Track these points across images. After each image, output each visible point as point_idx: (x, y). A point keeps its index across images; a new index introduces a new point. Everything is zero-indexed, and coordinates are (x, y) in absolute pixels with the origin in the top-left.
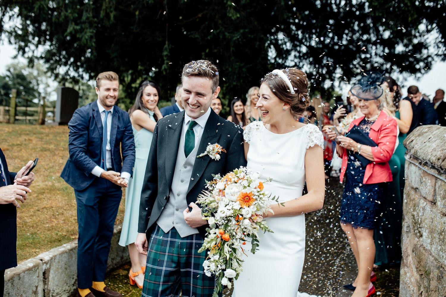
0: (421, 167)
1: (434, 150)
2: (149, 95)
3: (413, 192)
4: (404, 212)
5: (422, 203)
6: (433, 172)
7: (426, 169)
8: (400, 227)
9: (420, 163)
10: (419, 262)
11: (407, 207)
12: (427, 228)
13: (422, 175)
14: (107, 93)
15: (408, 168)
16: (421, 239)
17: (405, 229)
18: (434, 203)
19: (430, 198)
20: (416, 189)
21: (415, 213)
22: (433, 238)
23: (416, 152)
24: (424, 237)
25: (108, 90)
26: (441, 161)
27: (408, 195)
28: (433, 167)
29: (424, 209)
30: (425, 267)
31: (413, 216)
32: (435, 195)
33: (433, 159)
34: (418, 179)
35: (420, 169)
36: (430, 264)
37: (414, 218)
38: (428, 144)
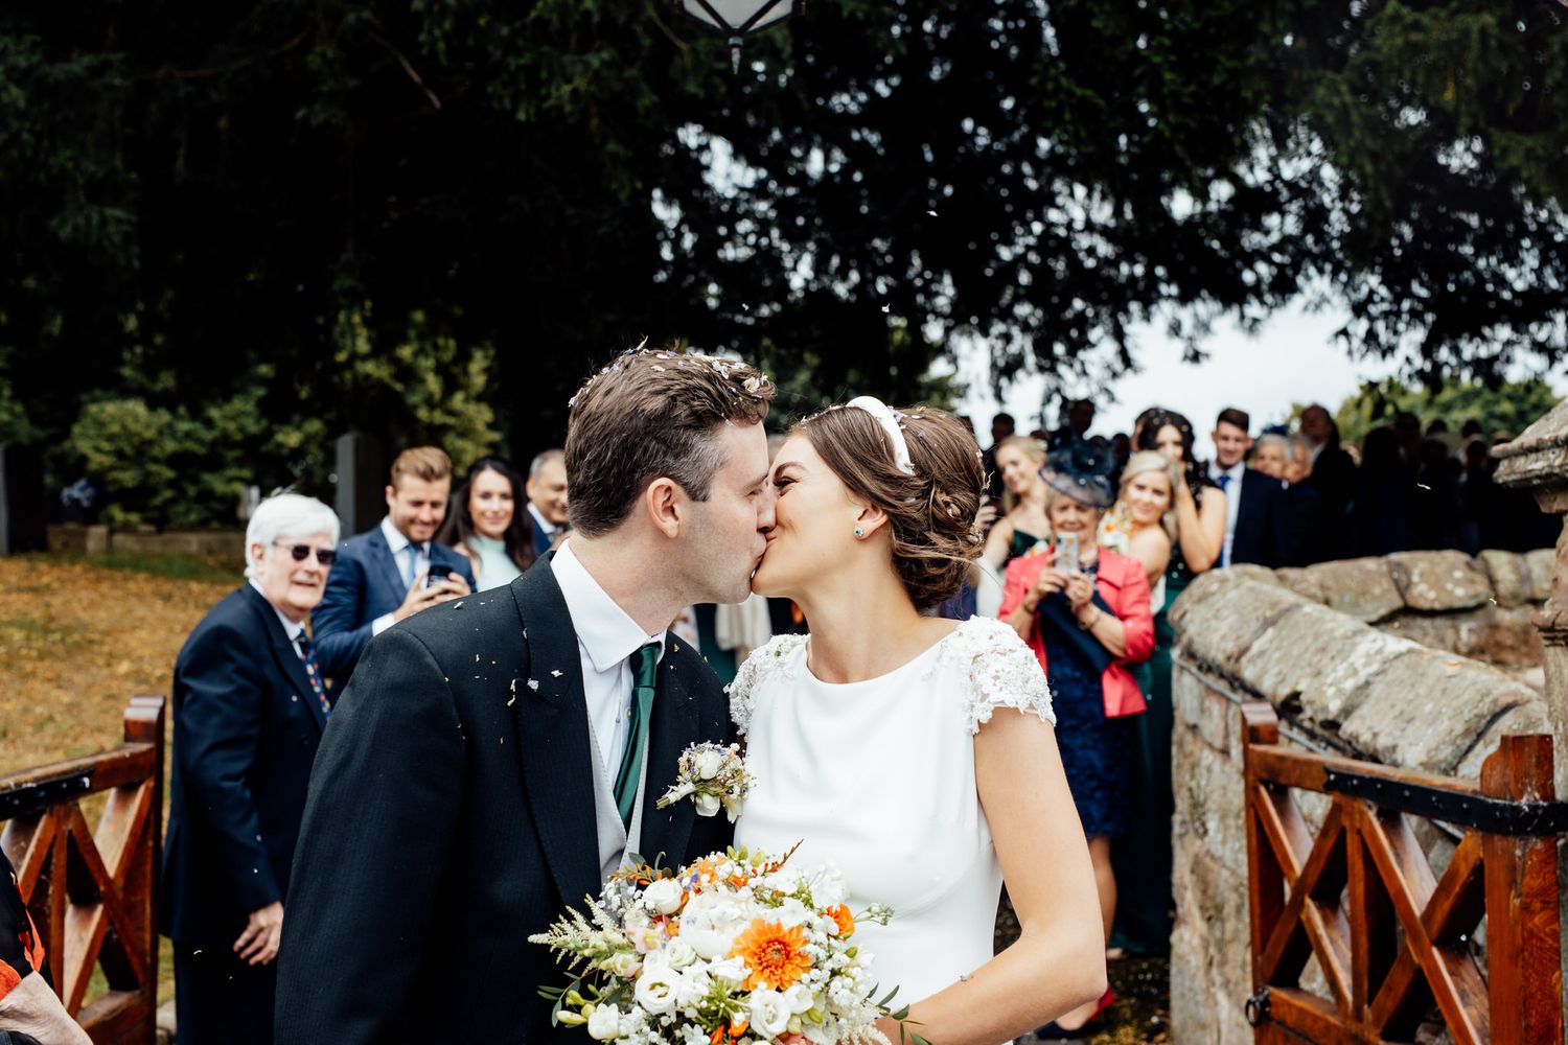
0: (1201, 676)
1: (1223, 638)
2: (486, 495)
3: (1189, 737)
4: (1175, 786)
5: (1208, 758)
6: (1222, 686)
7: (1210, 679)
8: (1168, 827)
9: (1200, 668)
10: (1204, 892)
11: (1179, 773)
12: (1216, 812)
13: (1204, 693)
14: (411, 512)
15: (1179, 680)
16: (1207, 839)
17: (1177, 829)
18: (1225, 752)
19: (1218, 743)
20: (1194, 728)
21: (1193, 784)
22: (1226, 828)
23: (1190, 643)
24: (1211, 832)
25: (418, 504)
26: (1232, 661)
27: (1181, 745)
28: (1222, 676)
29: (1209, 770)
30: (1213, 898)
31: (1190, 790)
32: (1227, 736)
33: (1220, 658)
34: (1196, 704)
35: (1199, 681)
36: (1222, 884)
37: (1192, 797)
38: (1214, 624)
